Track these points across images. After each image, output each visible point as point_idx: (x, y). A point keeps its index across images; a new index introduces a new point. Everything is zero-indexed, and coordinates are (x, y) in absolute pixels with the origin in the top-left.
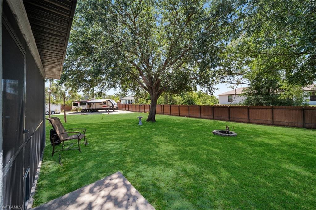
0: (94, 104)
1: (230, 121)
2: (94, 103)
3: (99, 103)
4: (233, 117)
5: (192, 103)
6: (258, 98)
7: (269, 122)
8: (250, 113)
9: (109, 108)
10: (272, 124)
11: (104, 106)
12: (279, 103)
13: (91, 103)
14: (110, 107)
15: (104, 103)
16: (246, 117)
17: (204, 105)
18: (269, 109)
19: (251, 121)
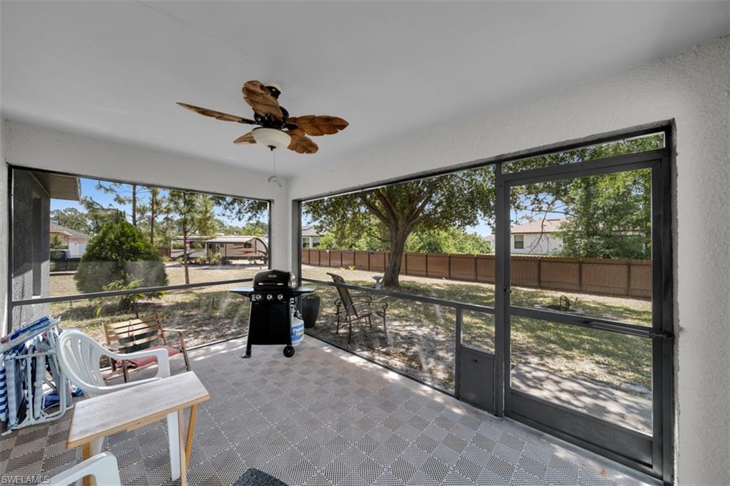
0: (223, 246)
1: (542, 288)
2: (222, 244)
3: (235, 243)
4: (547, 280)
5: (436, 249)
6: (593, 243)
7: (622, 292)
8: (584, 273)
9: (257, 255)
10: (627, 295)
11: (247, 252)
12: (635, 255)
13: (216, 245)
14: (261, 254)
15: (247, 245)
16: (576, 280)
17: (460, 253)
18: (622, 264)
19: (584, 289)
